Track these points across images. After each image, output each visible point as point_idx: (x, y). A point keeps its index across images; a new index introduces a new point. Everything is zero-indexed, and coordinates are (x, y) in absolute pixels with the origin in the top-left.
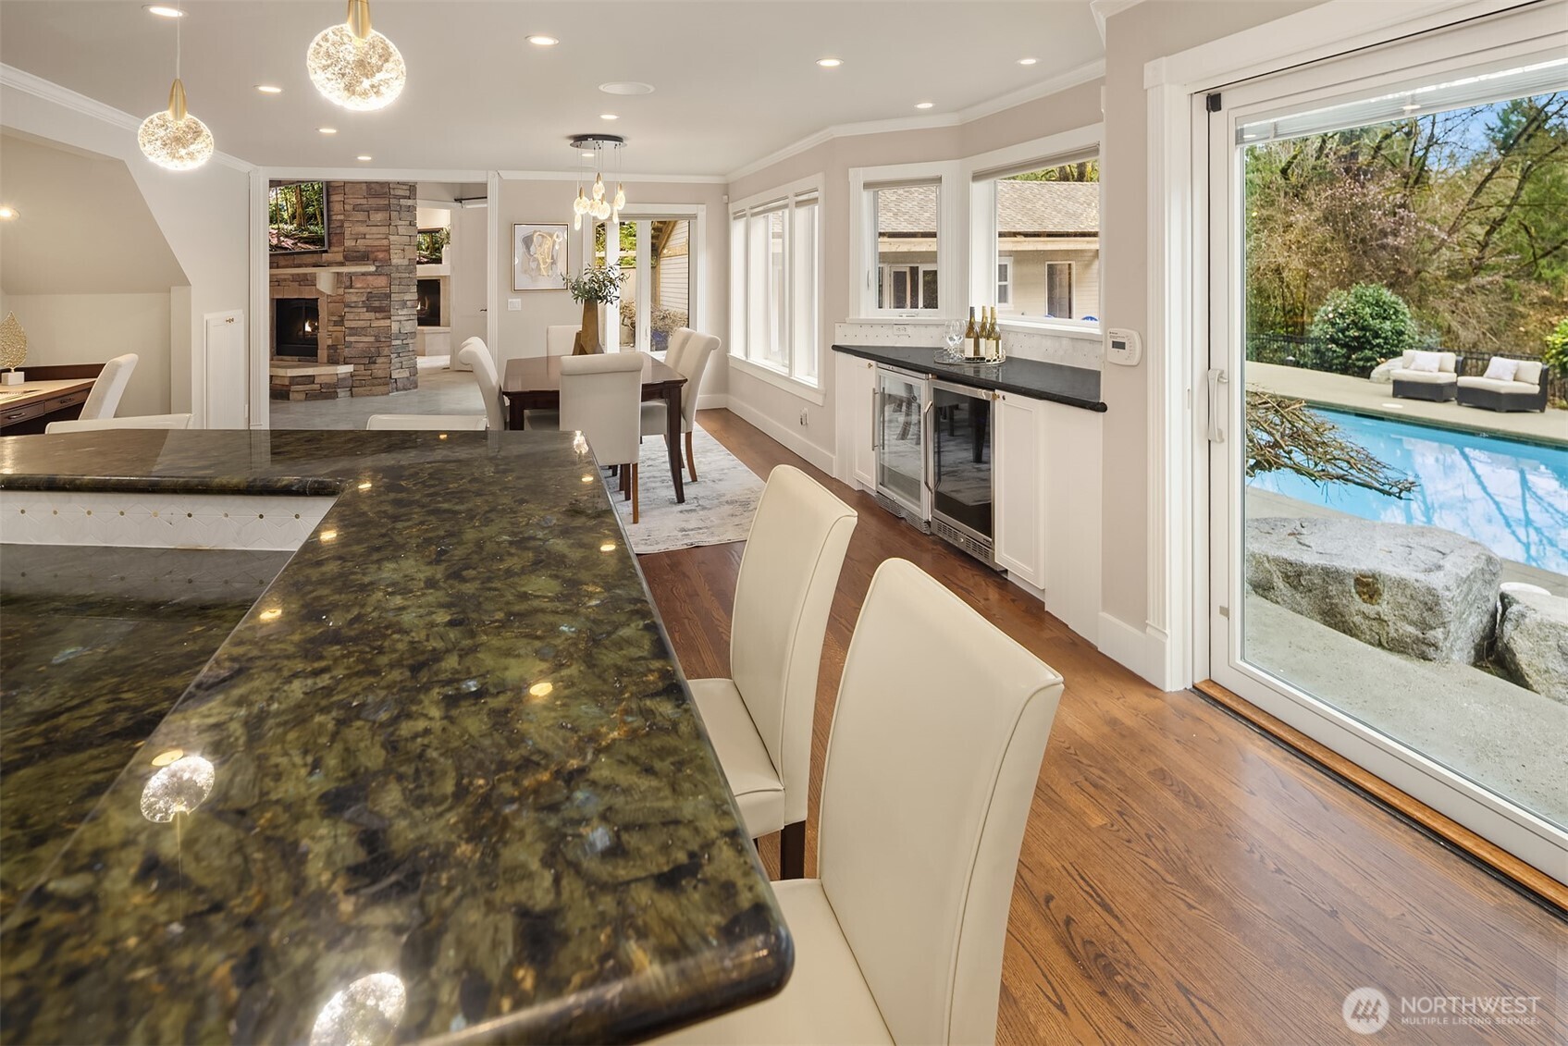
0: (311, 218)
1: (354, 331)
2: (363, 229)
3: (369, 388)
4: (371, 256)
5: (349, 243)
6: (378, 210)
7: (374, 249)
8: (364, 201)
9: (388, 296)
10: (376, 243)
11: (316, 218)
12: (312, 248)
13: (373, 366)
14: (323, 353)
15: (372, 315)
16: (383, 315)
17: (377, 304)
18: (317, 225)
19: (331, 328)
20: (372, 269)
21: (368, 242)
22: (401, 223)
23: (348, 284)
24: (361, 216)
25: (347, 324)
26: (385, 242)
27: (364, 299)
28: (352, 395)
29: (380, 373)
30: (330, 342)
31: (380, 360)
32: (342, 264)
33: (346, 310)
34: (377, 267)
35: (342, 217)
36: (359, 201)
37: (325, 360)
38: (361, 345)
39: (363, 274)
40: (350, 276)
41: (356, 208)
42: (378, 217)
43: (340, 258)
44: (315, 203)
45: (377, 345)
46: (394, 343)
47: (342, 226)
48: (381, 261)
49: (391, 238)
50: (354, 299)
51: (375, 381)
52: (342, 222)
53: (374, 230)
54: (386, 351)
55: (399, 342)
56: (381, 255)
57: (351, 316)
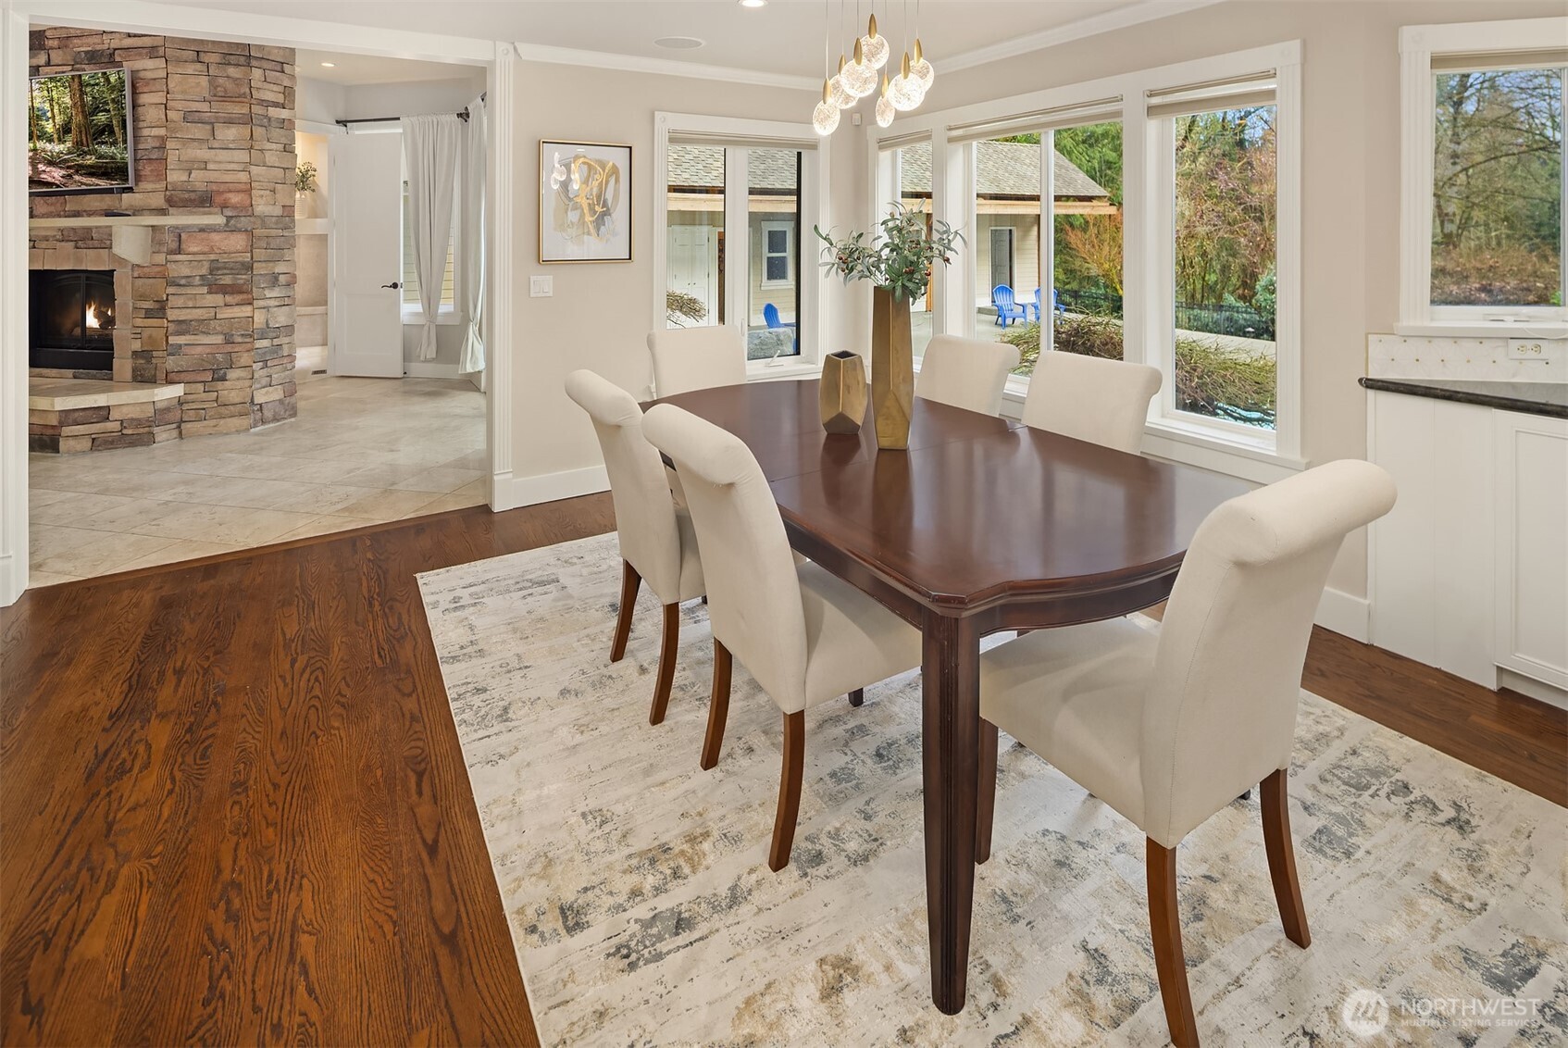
0: (102, 132)
1: (184, 327)
2: (203, 153)
3: (213, 422)
4: (218, 199)
5: (175, 176)
6: (230, 122)
7: (222, 188)
8: (204, 107)
9: (248, 267)
10: (228, 178)
11: (112, 132)
12: (103, 184)
13: (220, 385)
14: (123, 365)
15: (218, 299)
16: (238, 298)
17: (227, 280)
18: (114, 143)
19: (139, 322)
20: (217, 220)
21: (213, 176)
22: (268, 146)
23: (174, 245)
24: (199, 131)
25: (172, 315)
26: (243, 177)
27: (204, 271)
28: (181, 435)
29: (234, 397)
30: (137, 346)
31: (232, 374)
32: (162, 212)
33: (170, 290)
34: (229, 218)
35: (162, 132)
36: (195, 106)
37: (128, 375)
38: (199, 349)
39: (202, 230)
40: (178, 233)
41: (188, 117)
42: (229, 134)
43: (158, 200)
44: (111, 107)
45: (229, 348)
46: (260, 344)
47: (162, 147)
48: (235, 207)
49: (254, 170)
50: (186, 272)
51: (223, 410)
52: (163, 139)
53: (223, 155)
54: (245, 359)
55: (265, 343)
56: (235, 199)
57: (180, 302)
